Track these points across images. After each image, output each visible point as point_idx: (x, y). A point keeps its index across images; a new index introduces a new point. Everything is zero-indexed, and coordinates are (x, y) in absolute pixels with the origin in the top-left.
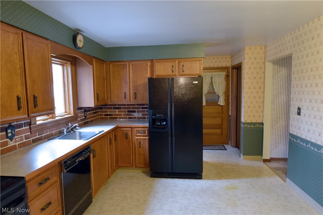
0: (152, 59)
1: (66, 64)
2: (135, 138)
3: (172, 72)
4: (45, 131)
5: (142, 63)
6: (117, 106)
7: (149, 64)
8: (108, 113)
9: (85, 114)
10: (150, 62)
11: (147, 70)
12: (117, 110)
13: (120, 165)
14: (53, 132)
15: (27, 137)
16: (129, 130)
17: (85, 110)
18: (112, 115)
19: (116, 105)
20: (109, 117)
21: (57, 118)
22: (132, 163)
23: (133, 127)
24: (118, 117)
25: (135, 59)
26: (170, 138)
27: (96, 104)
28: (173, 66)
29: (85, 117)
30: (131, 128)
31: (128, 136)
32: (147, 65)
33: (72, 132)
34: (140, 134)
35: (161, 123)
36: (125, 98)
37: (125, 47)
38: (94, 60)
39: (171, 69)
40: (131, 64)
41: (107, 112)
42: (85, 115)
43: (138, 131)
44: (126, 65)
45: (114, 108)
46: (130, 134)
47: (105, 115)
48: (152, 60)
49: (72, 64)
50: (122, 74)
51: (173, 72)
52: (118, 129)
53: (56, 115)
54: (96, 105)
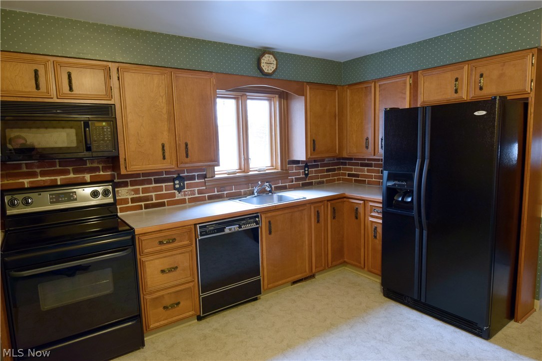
0: (414, 69)
1: (274, 98)
2: (368, 219)
3: (454, 91)
4: (227, 188)
5: (398, 80)
6: (366, 162)
7: (409, 80)
8: (353, 172)
9: (305, 171)
10: (412, 77)
11: (405, 94)
12: (366, 168)
13: (345, 260)
14: (242, 191)
15: (200, 192)
16: (360, 204)
17: (306, 164)
18: (357, 176)
19: (364, 159)
20: (354, 178)
21: (251, 173)
22: (362, 262)
23: (367, 200)
24: (367, 179)
25: (385, 75)
26: (417, 231)
27: (309, 156)
28: (457, 80)
29: (307, 175)
30: (364, 200)
31: (359, 214)
32: (405, 83)
33: (270, 194)
34: (376, 215)
35: (403, 199)
36: (367, 147)
37: (368, 55)
38: (308, 88)
39: (454, 86)
40: (377, 85)
41: (351, 170)
42: (307, 172)
43: (374, 208)
44: (371, 88)
45: (362, 165)
46: (361, 210)
47: (349, 175)
48: (416, 73)
49: (280, 97)
50: (363, 105)
51: (456, 91)
52: (345, 199)
53: (251, 170)
54: (310, 158)
